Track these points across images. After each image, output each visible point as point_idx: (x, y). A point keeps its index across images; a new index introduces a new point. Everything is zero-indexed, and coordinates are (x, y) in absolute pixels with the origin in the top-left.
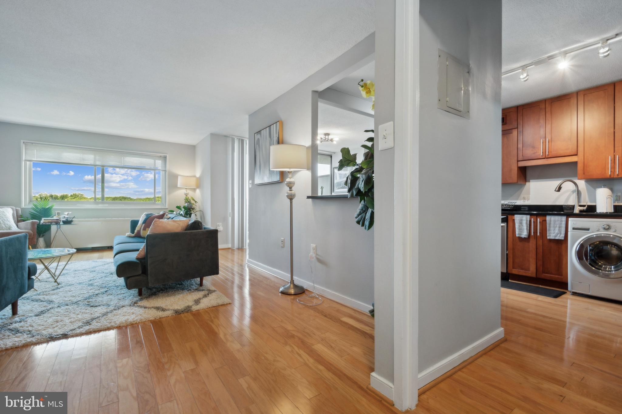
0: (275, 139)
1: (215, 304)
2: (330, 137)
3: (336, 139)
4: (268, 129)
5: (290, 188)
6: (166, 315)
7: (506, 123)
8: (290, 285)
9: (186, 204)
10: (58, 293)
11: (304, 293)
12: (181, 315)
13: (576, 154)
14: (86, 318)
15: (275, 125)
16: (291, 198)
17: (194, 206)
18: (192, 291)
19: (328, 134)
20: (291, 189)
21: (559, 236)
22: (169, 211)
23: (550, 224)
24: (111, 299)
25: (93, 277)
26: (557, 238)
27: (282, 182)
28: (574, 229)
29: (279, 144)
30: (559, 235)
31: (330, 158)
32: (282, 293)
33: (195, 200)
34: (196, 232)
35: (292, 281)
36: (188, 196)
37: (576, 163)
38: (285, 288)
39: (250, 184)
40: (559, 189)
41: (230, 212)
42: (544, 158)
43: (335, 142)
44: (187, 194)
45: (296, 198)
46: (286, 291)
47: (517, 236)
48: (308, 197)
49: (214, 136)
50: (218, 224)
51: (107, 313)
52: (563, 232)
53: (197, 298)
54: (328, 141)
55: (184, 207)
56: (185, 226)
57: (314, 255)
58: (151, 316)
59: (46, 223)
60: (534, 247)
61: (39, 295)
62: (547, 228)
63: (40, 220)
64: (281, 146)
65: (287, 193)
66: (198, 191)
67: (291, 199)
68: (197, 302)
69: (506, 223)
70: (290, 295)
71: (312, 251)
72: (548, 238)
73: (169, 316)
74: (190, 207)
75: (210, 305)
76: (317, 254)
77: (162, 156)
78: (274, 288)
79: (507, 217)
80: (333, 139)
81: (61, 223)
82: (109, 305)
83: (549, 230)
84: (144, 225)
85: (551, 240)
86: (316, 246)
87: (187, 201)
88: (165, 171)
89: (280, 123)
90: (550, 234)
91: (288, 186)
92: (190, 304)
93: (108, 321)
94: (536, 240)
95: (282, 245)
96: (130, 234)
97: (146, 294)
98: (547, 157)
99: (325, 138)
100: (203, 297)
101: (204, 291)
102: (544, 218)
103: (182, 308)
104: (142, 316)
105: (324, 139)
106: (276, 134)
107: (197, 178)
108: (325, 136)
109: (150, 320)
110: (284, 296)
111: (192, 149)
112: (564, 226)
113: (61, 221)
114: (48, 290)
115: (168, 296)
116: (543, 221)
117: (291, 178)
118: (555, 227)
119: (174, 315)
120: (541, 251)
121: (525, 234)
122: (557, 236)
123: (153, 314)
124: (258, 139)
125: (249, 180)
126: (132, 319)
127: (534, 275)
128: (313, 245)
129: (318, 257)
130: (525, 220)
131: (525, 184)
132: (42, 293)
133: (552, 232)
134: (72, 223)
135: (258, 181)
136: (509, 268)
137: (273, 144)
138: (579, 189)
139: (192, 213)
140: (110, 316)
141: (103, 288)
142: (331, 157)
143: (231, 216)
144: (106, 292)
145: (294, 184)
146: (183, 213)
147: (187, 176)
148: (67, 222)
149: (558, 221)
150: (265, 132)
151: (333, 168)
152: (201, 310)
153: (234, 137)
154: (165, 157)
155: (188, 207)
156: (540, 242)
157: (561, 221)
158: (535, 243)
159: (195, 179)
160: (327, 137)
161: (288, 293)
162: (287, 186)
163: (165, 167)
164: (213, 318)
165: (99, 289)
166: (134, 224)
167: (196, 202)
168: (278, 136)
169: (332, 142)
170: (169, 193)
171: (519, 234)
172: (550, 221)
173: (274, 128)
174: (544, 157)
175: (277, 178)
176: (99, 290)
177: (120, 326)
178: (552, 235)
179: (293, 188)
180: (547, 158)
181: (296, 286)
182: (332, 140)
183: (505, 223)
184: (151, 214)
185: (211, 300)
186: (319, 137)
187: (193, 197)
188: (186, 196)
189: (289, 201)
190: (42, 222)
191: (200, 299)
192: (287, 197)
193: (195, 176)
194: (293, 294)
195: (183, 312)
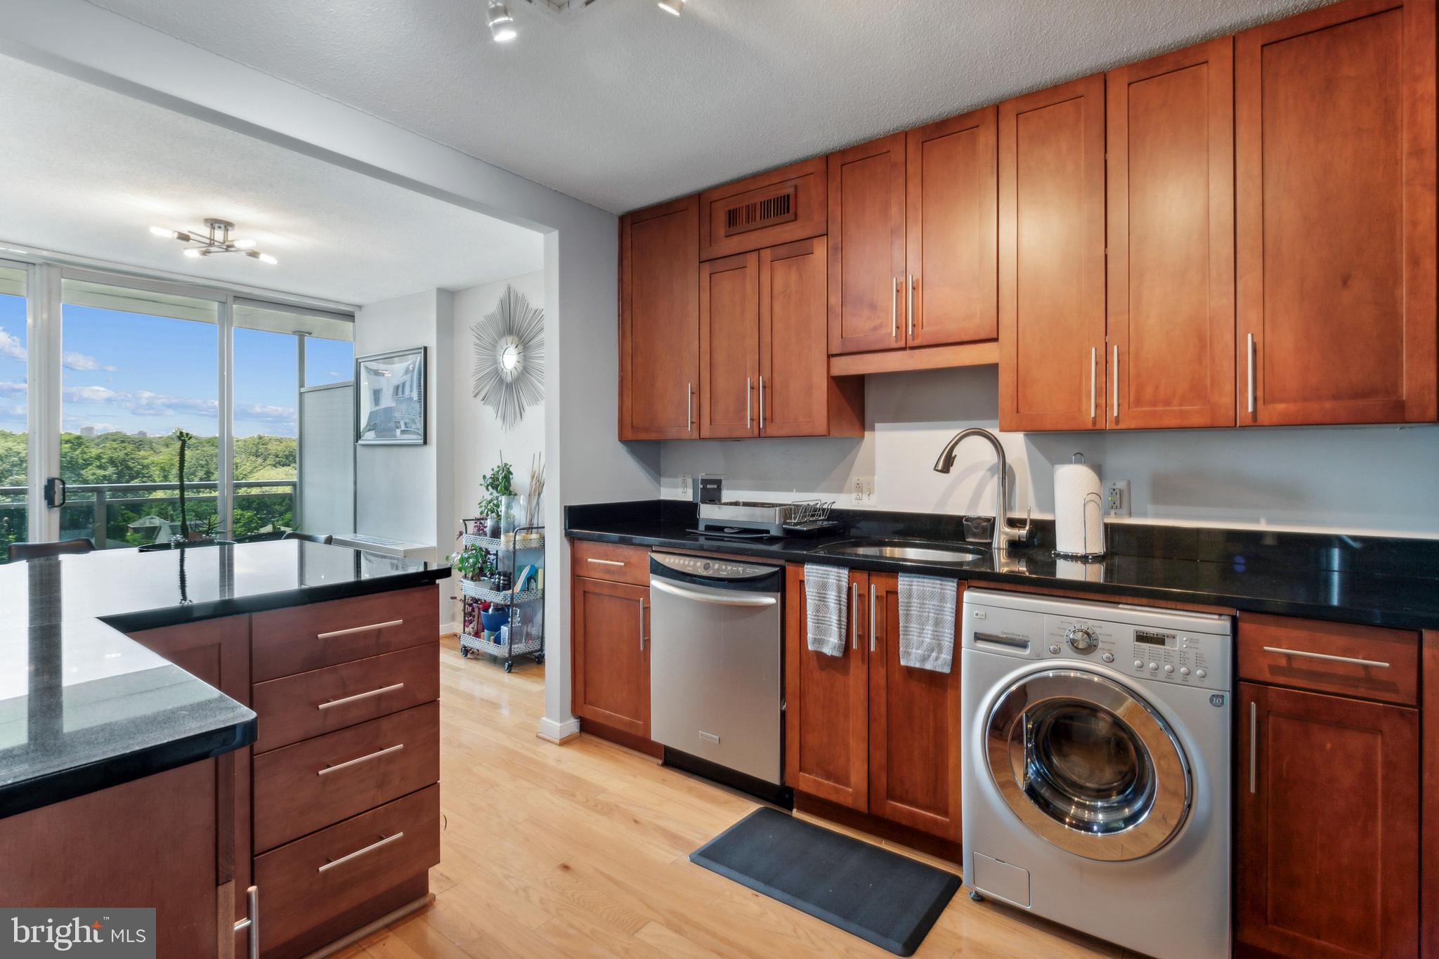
7: (796, 215)
13: (996, 336)
19: (225, 225)
21: (937, 659)
23: (908, 606)
26: (929, 666)
28: (978, 637)
30: (934, 654)
37: (992, 369)
40: (947, 463)
42: (904, 349)
47: (810, 647)
52: (947, 643)
60: (862, 691)
62: (901, 624)
69: (779, 594)
72: (903, 663)
79: (783, 569)
83: (907, 633)
85: (910, 671)
90: (907, 646)
94: (866, 666)
98: (910, 343)
102: (890, 581)
112: (949, 617)
116: (887, 592)
118: (922, 625)
120: (883, 708)
121: (831, 645)
122: (929, 656)
127: (862, 805)
130: (834, 587)
131: (863, 437)
133: (914, 638)
136: (788, 770)
138: (1008, 460)
149: (932, 596)
156: (880, 675)
157: (942, 599)
158: (864, 676)
160: (219, 234)
171: (815, 639)
172: (910, 596)
174: (902, 344)
178: (914, 651)
180: (913, 348)
183: (776, 593)
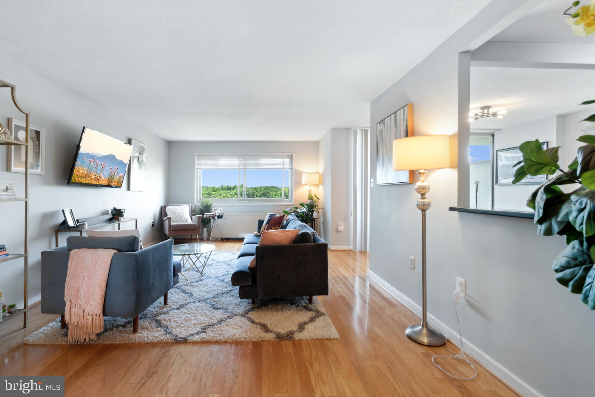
0: (403, 128)
1: (320, 337)
2: (491, 111)
3: (502, 112)
4: (393, 116)
5: (423, 195)
6: (268, 339)
8: (422, 329)
9: (309, 201)
10: (198, 286)
11: (444, 346)
12: (283, 342)
14: (205, 323)
15: (402, 110)
16: (424, 209)
17: (316, 203)
18: (300, 308)
19: (488, 107)
20: (423, 197)
22: (294, 208)
24: (231, 302)
25: (227, 272)
27: (412, 183)
29: (408, 137)
31: (491, 138)
32: (410, 337)
33: (317, 197)
34: (304, 245)
35: (425, 324)
36: (311, 193)
38: (414, 332)
39: (372, 183)
41: (352, 211)
43: (499, 117)
44: (311, 191)
45: (430, 208)
46: (415, 337)
48: (451, 209)
49: (335, 131)
50: (339, 223)
51: (222, 320)
53: (303, 321)
54: (487, 116)
55: (307, 205)
56: (294, 236)
57: (462, 295)
58: (254, 336)
59: (206, 217)
61: (187, 285)
63: (203, 215)
64: (410, 139)
65: (418, 201)
66: (321, 187)
67: (424, 211)
68: (302, 327)
70: (421, 344)
71: (458, 287)
73: (270, 341)
74: (312, 204)
75: (314, 337)
76: (466, 294)
77: (289, 155)
78: (399, 324)
80: (498, 113)
81: (216, 218)
82: (226, 310)
84: (267, 225)
86: (465, 282)
87: (311, 198)
88: (292, 169)
89: (410, 106)
91: (419, 192)
92: (295, 328)
93: (220, 332)
95: (412, 266)
96: (257, 233)
97: (259, 303)
99: (483, 113)
100: (309, 321)
101: (311, 312)
103: (285, 332)
104: (247, 334)
105: (481, 114)
106: (404, 121)
107: (320, 174)
108: (481, 111)
109: (253, 341)
110: (412, 344)
111: (316, 144)
113: (215, 215)
114: (194, 280)
115: (276, 310)
117: (423, 181)
119: (276, 340)
123: (257, 334)
124: (381, 130)
125: (371, 178)
126: (238, 335)
128: (460, 280)
129: (468, 298)
132: (189, 284)
134: (223, 218)
135: (380, 180)
137: (400, 138)
139: (314, 211)
140: (223, 326)
141: (229, 286)
142: (493, 135)
143: (353, 215)
144: (230, 291)
145: (429, 189)
146: (305, 211)
147: (311, 173)
148: (220, 217)
150: (390, 121)
151: (497, 151)
152: (303, 340)
153: (357, 128)
154: (292, 156)
155: (310, 204)
159: (317, 175)
160: (486, 111)
161: (418, 341)
162: (417, 192)
163: (292, 165)
164: (313, 360)
165: (226, 286)
166: (261, 223)
167: (318, 199)
168: (406, 124)
169: (495, 116)
170: (295, 191)
173: (400, 114)
175: (404, 177)
176: (226, 288)
177: (227, 341)
179: (427, 195)
181: (432, 333)
182: (494, 115)
184: (274, 215)
185: (316, 328)
186: (471, 114)
187: (316, 194)
188: (310, 192)
189: (420, 212)
190: (204, 216)
191: (305, 323)
192: (418, 207)
193: (318, 173)
194: (425, 344)
195: (284, 338)
